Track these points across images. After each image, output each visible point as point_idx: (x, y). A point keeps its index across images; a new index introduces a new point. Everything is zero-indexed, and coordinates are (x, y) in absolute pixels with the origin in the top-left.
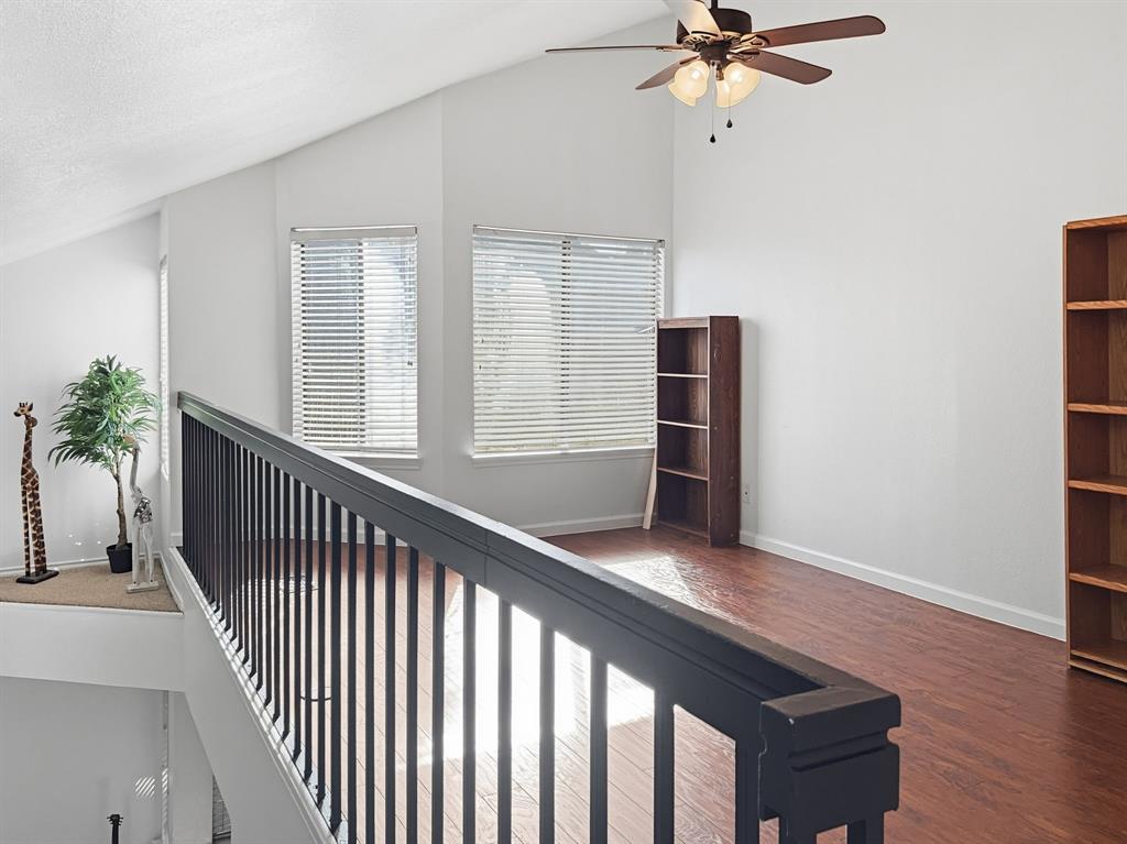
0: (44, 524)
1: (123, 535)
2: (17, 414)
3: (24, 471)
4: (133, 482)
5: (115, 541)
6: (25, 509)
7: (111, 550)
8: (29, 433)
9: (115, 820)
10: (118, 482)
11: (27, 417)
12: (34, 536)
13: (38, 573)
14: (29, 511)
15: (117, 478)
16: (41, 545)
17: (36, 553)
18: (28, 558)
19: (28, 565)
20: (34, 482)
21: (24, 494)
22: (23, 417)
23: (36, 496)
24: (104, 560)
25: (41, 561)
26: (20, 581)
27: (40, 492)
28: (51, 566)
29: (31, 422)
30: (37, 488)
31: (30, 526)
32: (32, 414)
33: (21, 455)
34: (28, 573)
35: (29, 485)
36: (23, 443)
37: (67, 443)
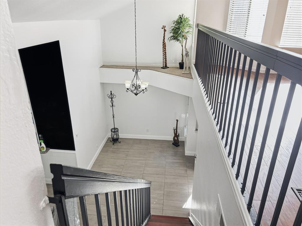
0: (167, 56)
1: (182, 60)
2: (162, 28)
3: (163, 43)
4: (185, 47)
5: (181, 61)
6: (163, 52)
7: (180, 63)
8: (165, 33)
9: (177, 121)
10: (182, 47)
11: (164, 29)
12: (165, 58)
13: (165, 67)
14: (164, 52)
15: (182, 46)
16: (166, 60)
17: (165, 62)
18: (163, 63)
19: (163, 65)
20: (165, 45)
21: (163, 48)
22: (163, 29)
23: (165, 49)
24: (178, 66)
25: (166, 64)
26: (162, 68)
27: (166, 48)
28: (168, 65)
29: (165, 31)
30: (166, 47)
31: (164, 56)
32: (165, 28)
33: (163, 38)
34: (163, 66)
35: (164, 46)
36: (163, 36)
37: (172, 36)
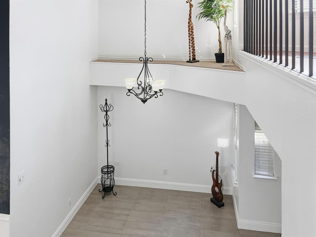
0: (195, 43)
1: (220, 49)
2: (187, 2)
3: (189, 23)
5: (217, 52)
6: (189, 36)
7: (216, 54)
8: (191, 9)
10: (219, 29)
11: (190, 4)
12: (192, 46)
13: (193, 60)
14: (191, 37)
15: (218, 27)
16: (194, 50)
17: (193, 52)
18: (190, 54)
19: (190, 57)
20: (192, 27)
21: (189, 31)
22: (189, 3)
23: (192, 32)
24: (214, 58)
25: (194, 56)
26: (187, 62)
27: (194, 31)
29: (191, 6)
30: (193, 29)
31: (191, 42)
32: (192, 3)
33: (188, 17)
34: (190, 59)
35: (190, 28)
36: (189, 13)
37: (201, 13)
